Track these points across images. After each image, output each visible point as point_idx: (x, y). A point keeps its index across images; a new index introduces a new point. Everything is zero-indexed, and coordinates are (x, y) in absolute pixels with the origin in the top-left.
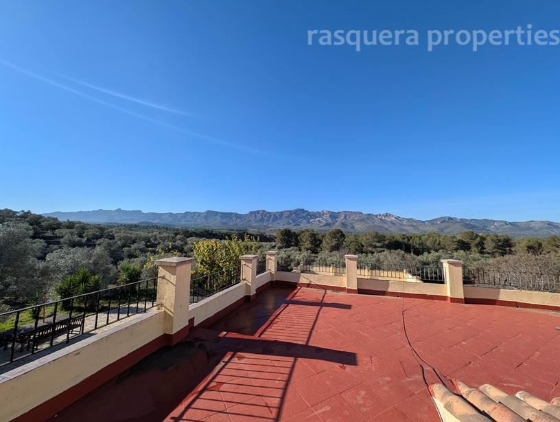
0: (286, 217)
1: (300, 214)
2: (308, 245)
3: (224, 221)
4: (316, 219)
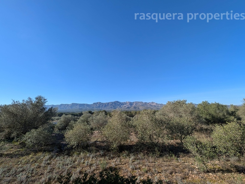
0: (110, 105)
3: (81, 108)
4: (124, 106)
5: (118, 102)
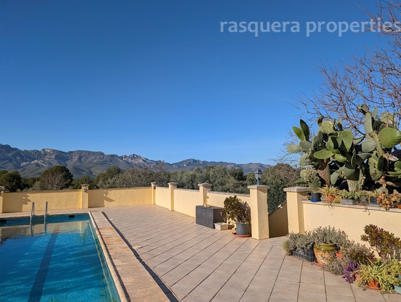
4: (33, 162)
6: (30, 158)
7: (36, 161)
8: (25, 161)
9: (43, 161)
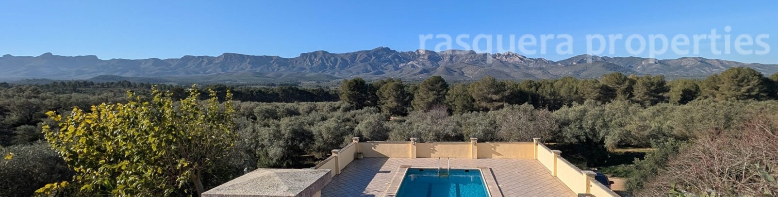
0: (361, 62)
1: (383, 56)
2: (391, 103)
3: (258, 70)
4: (409, 63)
5: (387, 50)
6: (406, 59)
7: (411, 62)
8: (403, 63)
9: (417, 62)
